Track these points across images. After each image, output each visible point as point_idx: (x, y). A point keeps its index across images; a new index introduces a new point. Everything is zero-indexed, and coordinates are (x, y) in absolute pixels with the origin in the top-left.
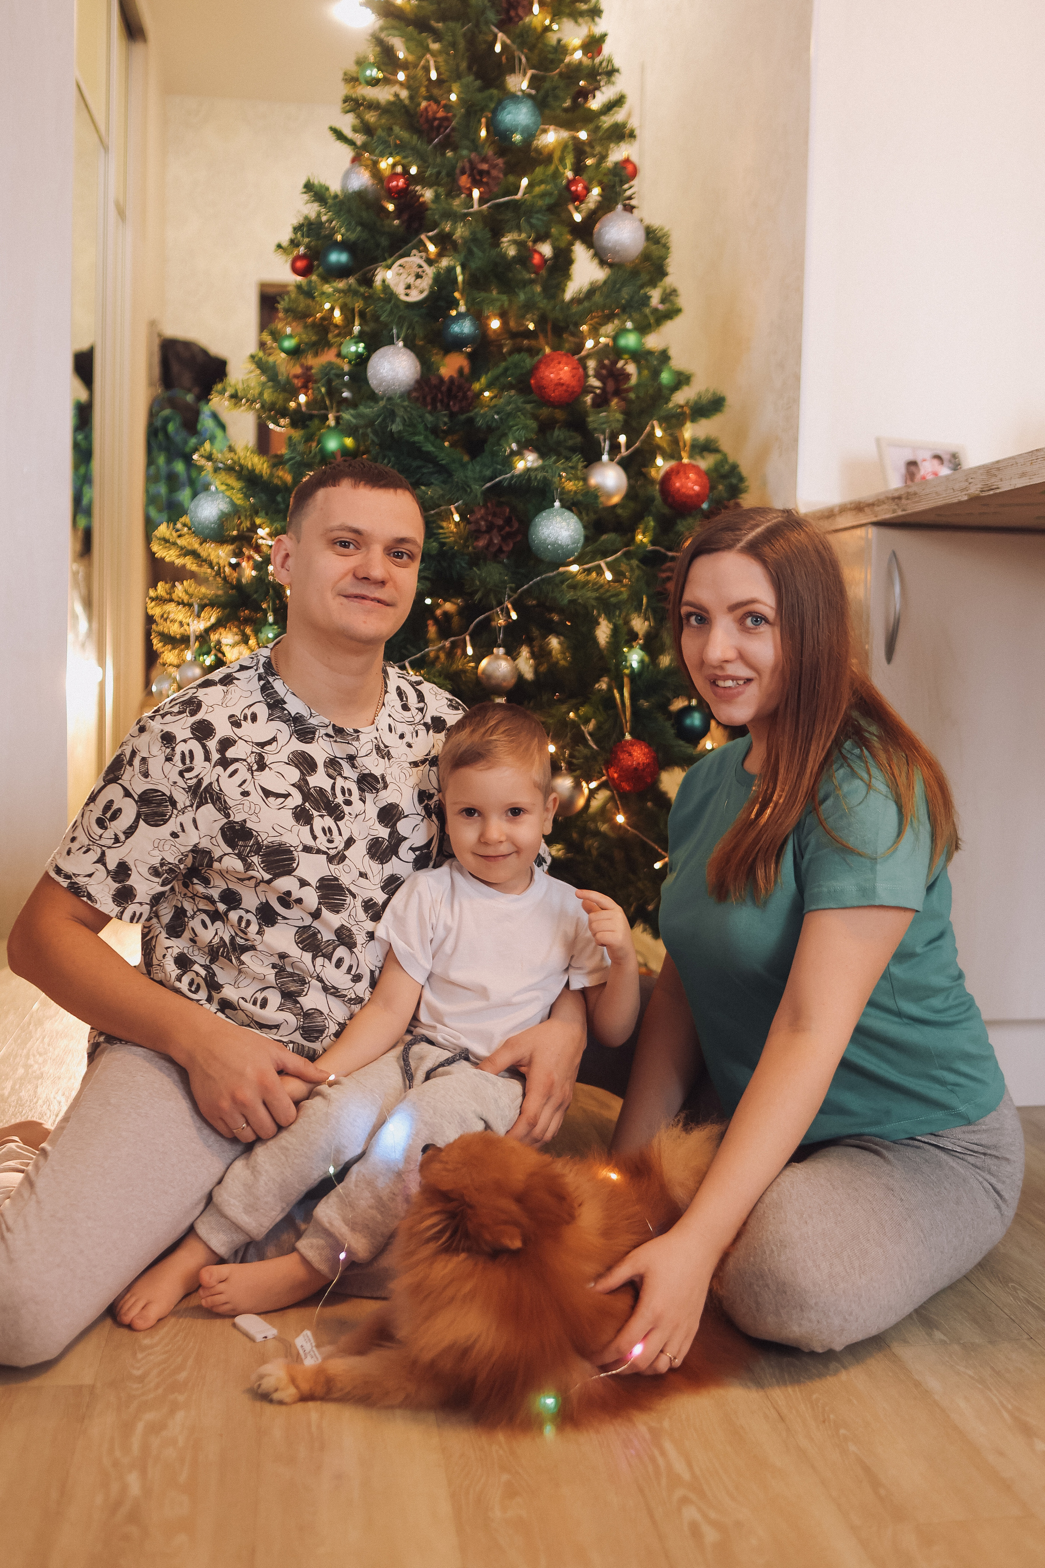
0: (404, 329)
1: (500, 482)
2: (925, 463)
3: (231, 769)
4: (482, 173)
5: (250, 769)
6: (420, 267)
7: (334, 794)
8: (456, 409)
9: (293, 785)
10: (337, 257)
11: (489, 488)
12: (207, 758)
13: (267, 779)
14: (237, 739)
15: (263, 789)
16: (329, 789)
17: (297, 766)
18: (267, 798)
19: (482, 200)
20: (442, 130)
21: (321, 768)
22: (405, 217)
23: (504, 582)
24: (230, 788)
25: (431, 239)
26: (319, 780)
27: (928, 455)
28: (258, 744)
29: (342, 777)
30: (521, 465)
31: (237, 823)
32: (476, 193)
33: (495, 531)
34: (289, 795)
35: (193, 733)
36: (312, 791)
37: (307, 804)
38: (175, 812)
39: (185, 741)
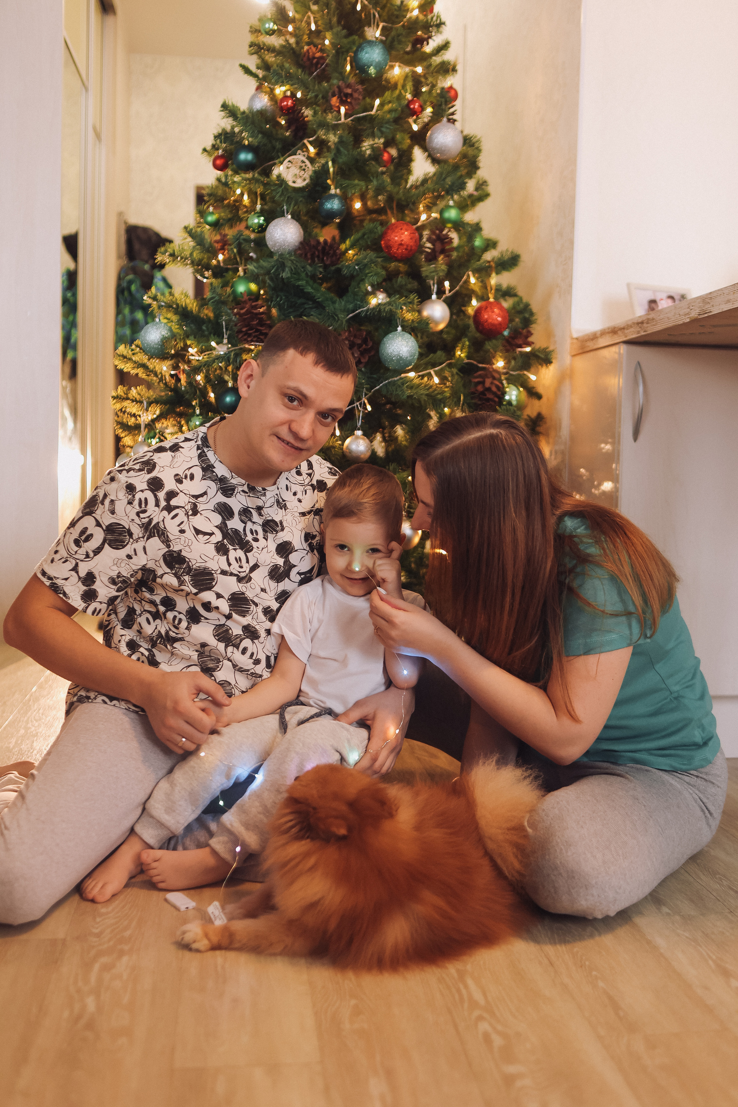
0: (292, 206)
3: (173, 513)
4: (347, 95)
5: (187, 514)
6: (303, 162)
7: (245, 534)
8: (328, 262)
9: (216, 527)
10: (245, 156)
11: (351, 318)
12: (157, 505)
13: (199, 522)
14: (179, 491)
15: (195, 529)
16: (241, 530)
17: (220, 514)
19: (347, 115)
20: (319, 66)
21: (236, 516)
22: (293, 129)
23: (362, 384)
24: (172, 527)
25: (311, 143)
26: (235, 524)
28: (193, 496)
29: (251, 522)
30: (374, 302)
31: (175, 552)
32: (343, 110)
33: (355, 348)
34: (213, 533)
35: (148, 486)
36: (229, 531)
37: (225, 541)
38: (131, 540)
39: (142, 491)
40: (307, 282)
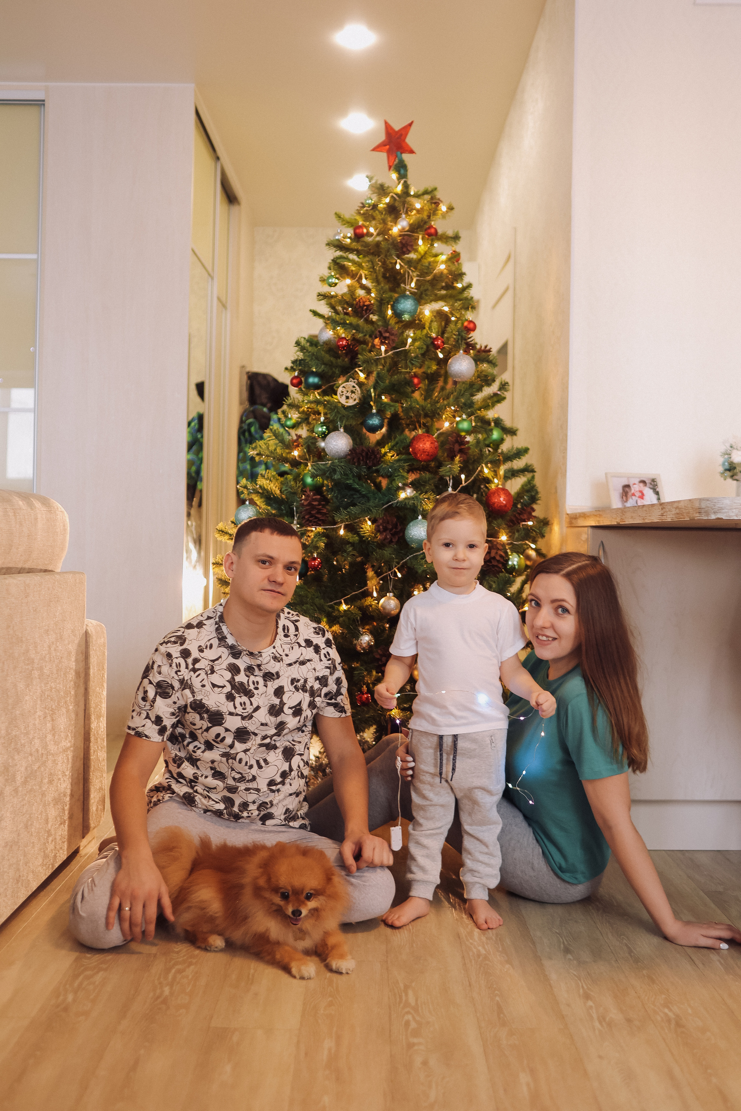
0: (344, 422)
1: (392, 504)
2: (635, 486)
3: (197, 673)
4: (385, 338)
5: (206, 674)
6: (354, 387)
7: (249, 685)
8: (370, 464)
9: (227, 681)
10: (313, 380)
11: (385, 508)
12: (187, 668)
13: (215, 678)
14: (201, 658)
15: (212, 683)
16: (246, 682)
17: (230, 671)
18: (214, 688)
19: (386, 351)
20: (368, 311)
21: (242, 672)
22: (349, 357)
23: (393, 558)
24: (196, 683)
25: (361, 371)
26: (242, 678)
27: (637, 481)
28: (211, 661)
29: (254, 675)
30: (403, 495)
31: (199, 700)
32: (383, 348)
33: (388, 532)
34: (225, 686)
35: (181, 655)
36: (237, 684)
37: (233, 691)
38: (174, 692)
39: (177, 658)
40: (354, 480)
